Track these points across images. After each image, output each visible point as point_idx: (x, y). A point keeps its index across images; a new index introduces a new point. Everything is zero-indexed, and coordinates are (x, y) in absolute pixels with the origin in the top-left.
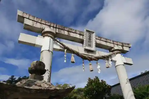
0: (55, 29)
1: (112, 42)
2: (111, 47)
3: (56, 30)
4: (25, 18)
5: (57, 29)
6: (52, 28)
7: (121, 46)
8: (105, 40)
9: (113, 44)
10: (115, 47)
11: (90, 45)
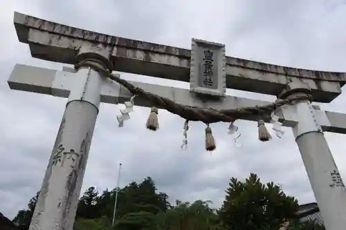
0: (108, 49)
1: (283, 72)
2: (280, 84)
3: (111, 51)
4: (31, 30)
5: (115, 48)
6: (100, 46)
7: (314, 80)
8: (260, 68)
9: (286, 75)
10: (290, 84)
11: (209, 83)
